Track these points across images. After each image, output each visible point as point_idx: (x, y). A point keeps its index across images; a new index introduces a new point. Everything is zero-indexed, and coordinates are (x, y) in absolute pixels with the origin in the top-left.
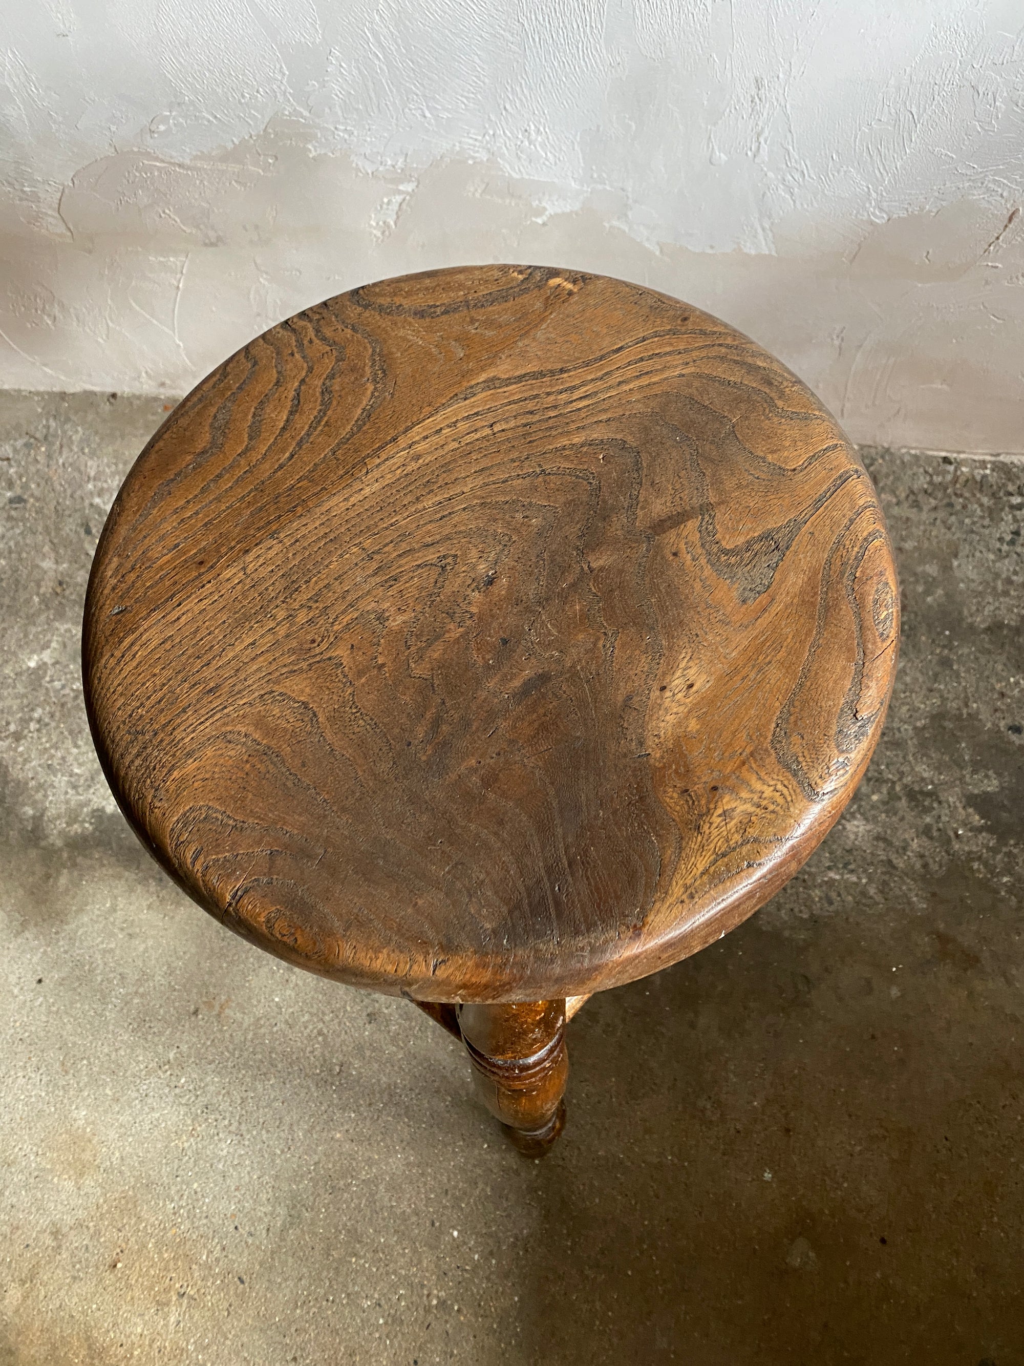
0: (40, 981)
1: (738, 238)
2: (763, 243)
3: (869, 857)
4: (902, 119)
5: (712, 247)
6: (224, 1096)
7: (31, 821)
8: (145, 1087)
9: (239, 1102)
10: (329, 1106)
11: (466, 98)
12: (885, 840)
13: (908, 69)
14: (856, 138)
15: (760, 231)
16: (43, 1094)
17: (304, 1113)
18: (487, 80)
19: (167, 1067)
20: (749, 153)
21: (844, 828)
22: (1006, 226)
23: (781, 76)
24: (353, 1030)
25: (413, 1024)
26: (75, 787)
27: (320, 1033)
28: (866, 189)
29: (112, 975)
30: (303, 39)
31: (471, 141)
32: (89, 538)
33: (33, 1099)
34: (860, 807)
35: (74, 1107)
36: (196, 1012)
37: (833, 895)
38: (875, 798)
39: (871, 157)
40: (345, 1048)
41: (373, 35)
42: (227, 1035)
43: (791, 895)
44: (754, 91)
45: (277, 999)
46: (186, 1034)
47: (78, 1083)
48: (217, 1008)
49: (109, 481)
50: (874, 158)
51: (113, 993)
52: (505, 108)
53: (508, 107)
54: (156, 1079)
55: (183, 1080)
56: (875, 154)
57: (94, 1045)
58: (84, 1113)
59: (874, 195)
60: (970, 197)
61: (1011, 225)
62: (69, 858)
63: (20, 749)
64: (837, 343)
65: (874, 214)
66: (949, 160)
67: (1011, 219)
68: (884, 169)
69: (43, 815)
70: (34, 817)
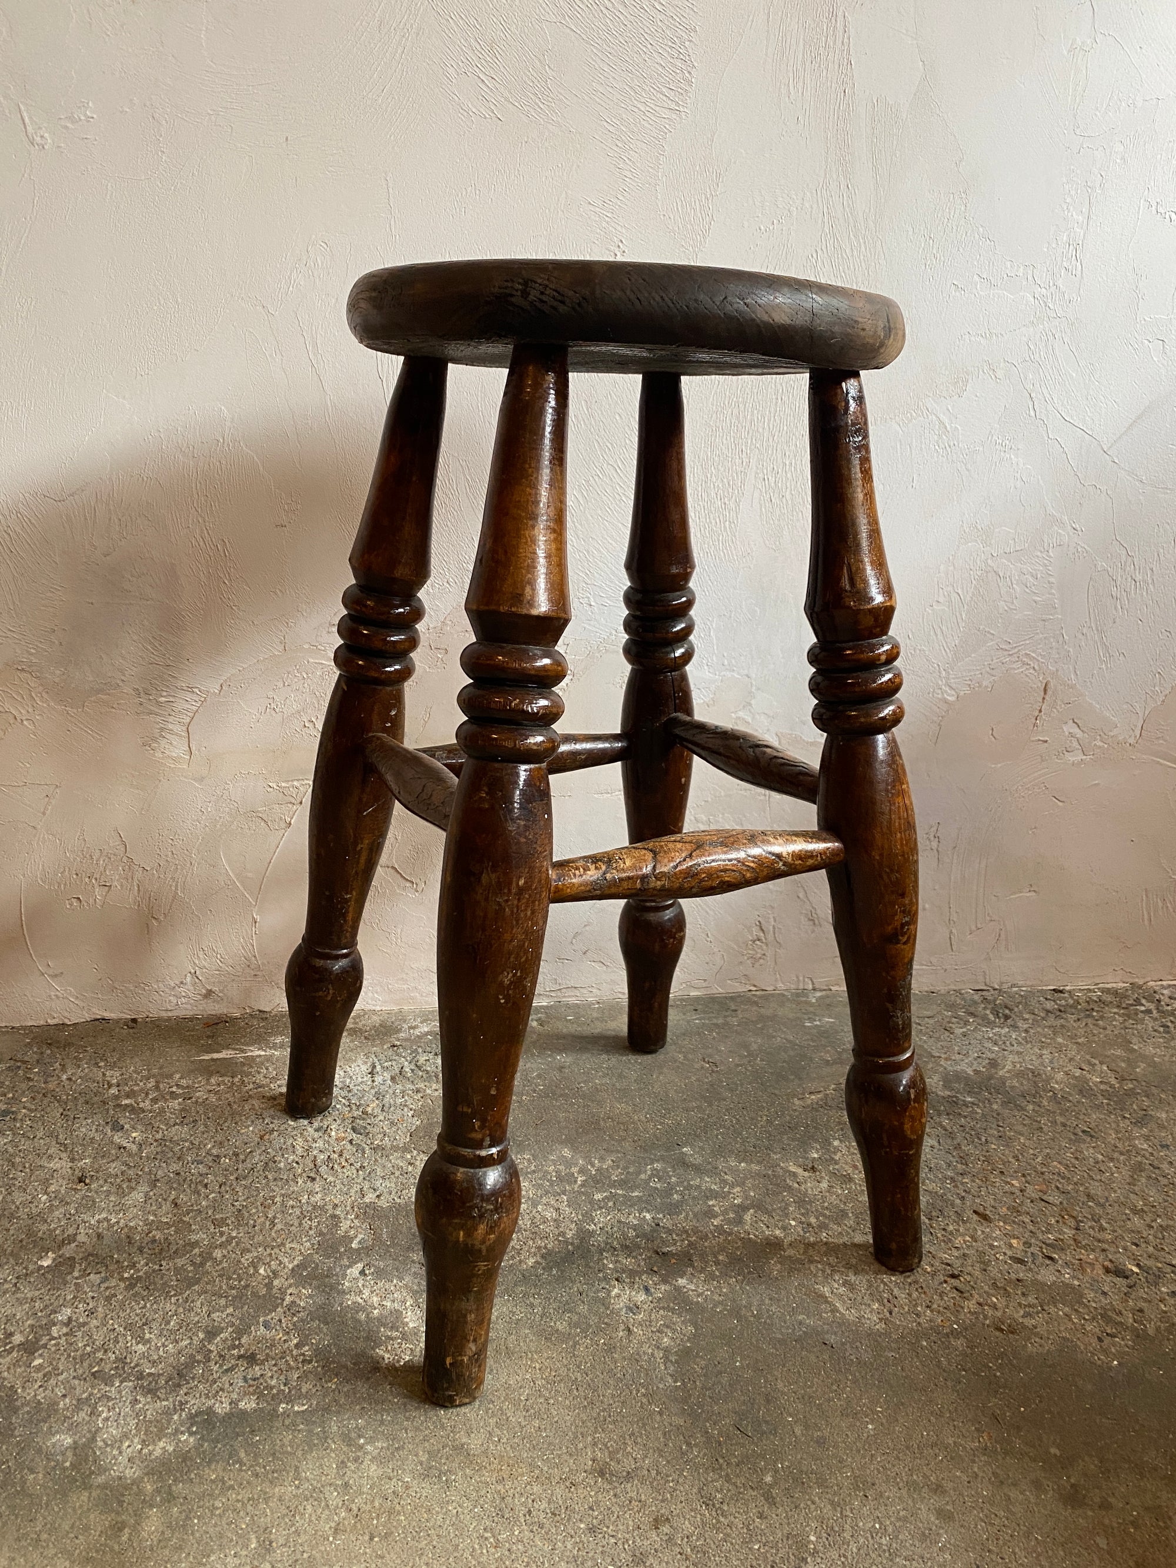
4: (953, 600)
7: (69, 1454)
13: (950, 557)
14: (923, 618)
22: (1044, 698)
26: (151, 1392)
28: (937, 668)
32: (120, 1134)
39: (936, 635)
50: (939, 637)
56: (939, 632)
59: (944, 673)
60: (1012, 671)
61: (1047, 697)
62: (158, 1491)
63: (36, 1362)
64: (934, 844)
65: (946, 692)
66: (991, 637)
67: (1045, 690)
68: (948, 647)
69: (93, 1439)
70: (75, 1446)
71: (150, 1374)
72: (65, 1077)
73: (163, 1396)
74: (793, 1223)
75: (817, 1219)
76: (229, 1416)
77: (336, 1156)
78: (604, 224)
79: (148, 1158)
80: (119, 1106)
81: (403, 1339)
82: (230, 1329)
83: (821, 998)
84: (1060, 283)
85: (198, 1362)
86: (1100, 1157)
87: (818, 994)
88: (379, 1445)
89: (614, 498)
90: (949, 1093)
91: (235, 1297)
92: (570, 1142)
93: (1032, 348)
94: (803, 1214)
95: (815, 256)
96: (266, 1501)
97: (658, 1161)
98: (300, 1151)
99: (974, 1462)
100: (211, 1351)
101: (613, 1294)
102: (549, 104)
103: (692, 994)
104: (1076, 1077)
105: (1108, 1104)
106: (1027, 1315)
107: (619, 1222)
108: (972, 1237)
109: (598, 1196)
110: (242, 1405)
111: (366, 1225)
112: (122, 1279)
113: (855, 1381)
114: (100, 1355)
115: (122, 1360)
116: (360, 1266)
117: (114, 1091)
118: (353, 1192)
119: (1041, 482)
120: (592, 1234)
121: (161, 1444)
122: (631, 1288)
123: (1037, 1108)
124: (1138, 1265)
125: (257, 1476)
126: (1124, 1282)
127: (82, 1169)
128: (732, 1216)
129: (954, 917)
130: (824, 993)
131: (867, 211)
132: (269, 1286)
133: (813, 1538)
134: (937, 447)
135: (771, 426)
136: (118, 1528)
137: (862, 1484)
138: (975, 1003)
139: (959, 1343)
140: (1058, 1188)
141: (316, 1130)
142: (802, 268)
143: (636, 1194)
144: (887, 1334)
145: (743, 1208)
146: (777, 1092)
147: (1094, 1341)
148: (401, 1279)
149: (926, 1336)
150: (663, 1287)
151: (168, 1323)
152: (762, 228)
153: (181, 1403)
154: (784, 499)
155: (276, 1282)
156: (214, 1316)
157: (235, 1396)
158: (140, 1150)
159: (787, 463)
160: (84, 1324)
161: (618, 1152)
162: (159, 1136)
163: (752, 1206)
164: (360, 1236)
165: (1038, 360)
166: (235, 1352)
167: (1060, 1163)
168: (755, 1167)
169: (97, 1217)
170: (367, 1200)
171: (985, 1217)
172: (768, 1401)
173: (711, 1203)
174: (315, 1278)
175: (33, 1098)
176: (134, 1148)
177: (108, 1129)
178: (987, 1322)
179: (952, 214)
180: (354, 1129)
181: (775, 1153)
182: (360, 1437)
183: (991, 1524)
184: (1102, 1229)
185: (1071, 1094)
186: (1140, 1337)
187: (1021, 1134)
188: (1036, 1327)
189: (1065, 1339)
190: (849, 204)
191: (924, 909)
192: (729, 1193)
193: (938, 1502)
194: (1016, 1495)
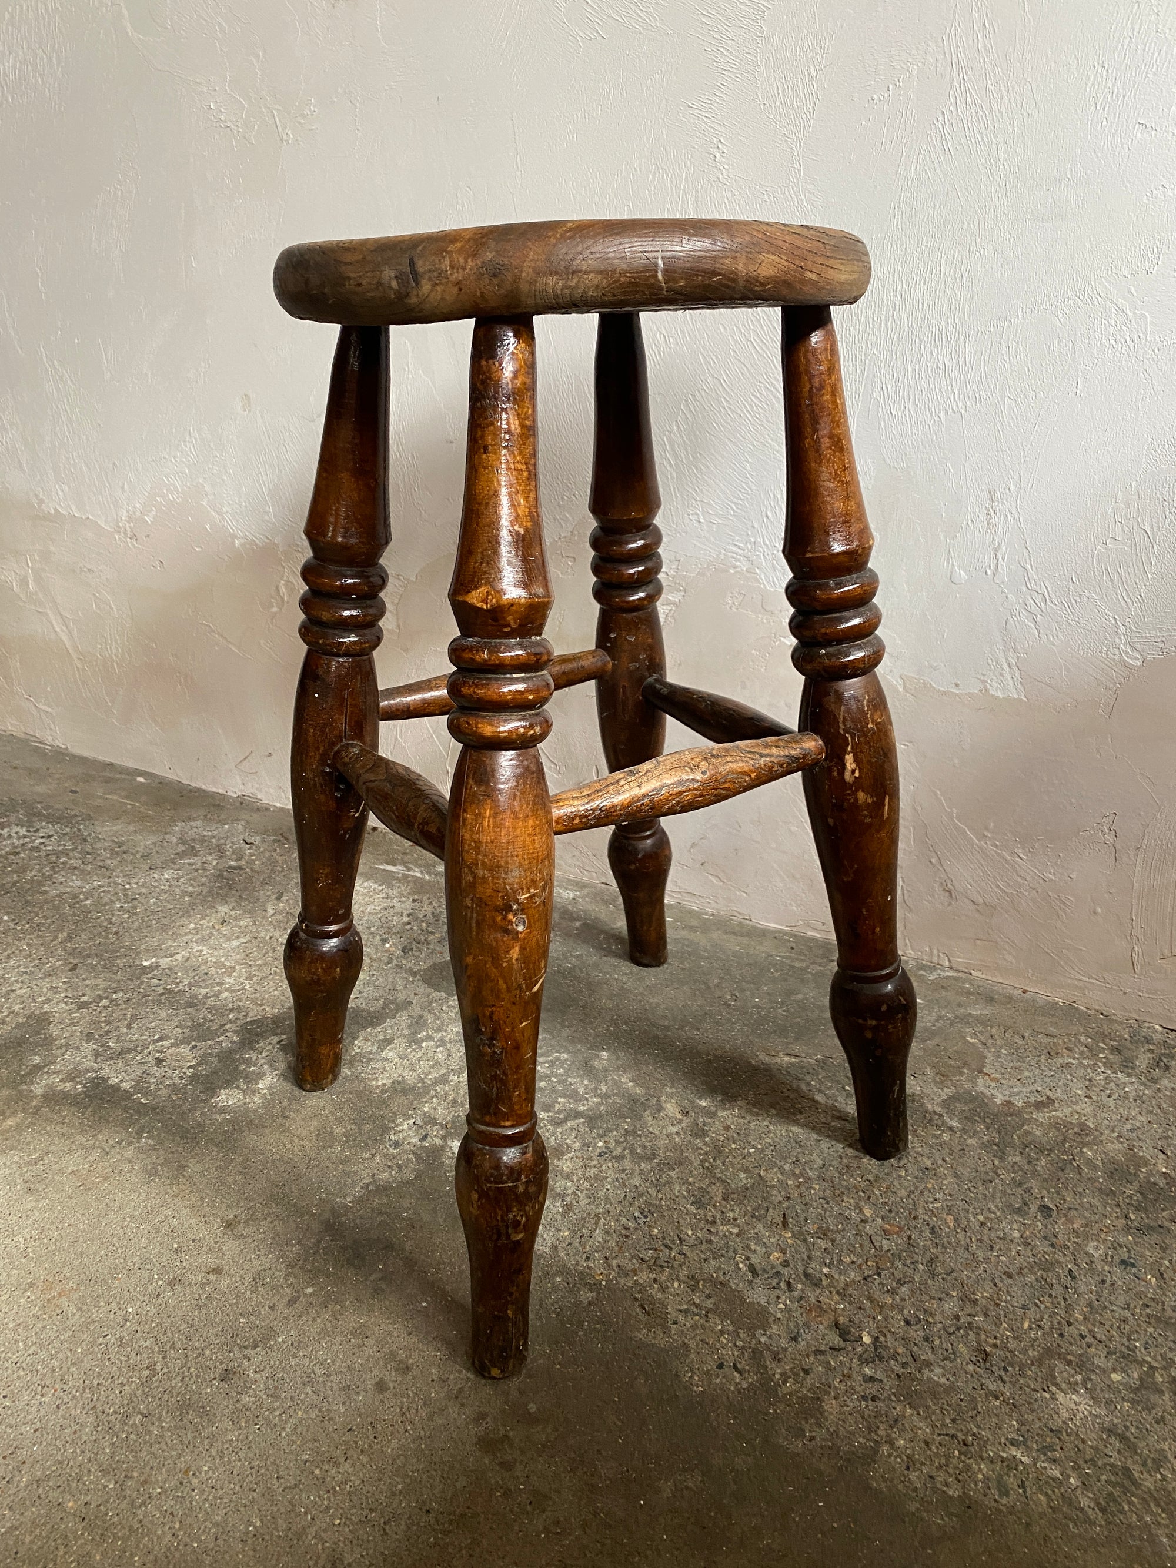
1: (984, 675)
2: (1011, 683)
3: (1089, 1451)
4: (1137, 538)
5: (957, 685)
7: (30, 1068)
10: (89, 1461)
11: (735, 503)
12: (1123, 1438)
13: (1134, 484)
14: (1093, 558)
15: (1005, 666)
18: (754, 488)
20: (988, 571)
21: (1054, 1398)
23: (1012, 488)
24: (193, 1379)
25: (277, 1404)
26: (98, 1056)
28: (1113, 622)
31: (734, 549)
34: (1086, 1379)
37: (1011, 1481)
38: (1116, 1377)
39: (1112, 581)
41: (670, 443)
43: (937, 1455)
44: (988, 504)
45: (130, 1309)
48: (54, 1293)
50: (1116, 582)
52: (767, 516)
53: (769, 514)
56: (1115, 578)
59: (1123, 628)
62: (35, 1107)
63: (75, 1015)
64: (1110, 838)
65: (1126, 653)
68: (1128, 596)
69: (47, 1066)
70: (36, 1065)
71: (109, 1046)
73: (99, 1060)
74: (600, 1144)
76: (111, 1087)
78: (703, 126)
81: (244, 1091)
82: (172, 1041)
83: (946, 978)
85: (136, 1051)
86: (1016, 1235)
87: (951, 974)
94: (617, 1142)
95: (941, 119)
96: (67, 1139)
100: (148, 1048)
102: (648, 9)
103: (809, 933)
104: (1135, 1155)
105: (1129, 1196)
108: (741, 1231)
110: (123, 1084)
114: (103, 1025)
115: (108, 1032)
121: (67, 1084)
122: (417, 1130)
123: (1022, 1163)
124: (876, 1339)
125: (81, 1124)
126: (837, 1341)
127: (230, 917)
128: (561, 1116)
129: (1138, 932)
130: (960, 974)
132: (223, 1026)
133: (280, 1339)
134: (1115, 342)
135: (889, 327)
138: (1148, 1041)
139: (586, 1296)
140: (909, 1238)
142: (925, 136)
144: (540, 1257)
145: (578, 1115)
146: (755, 1041)
147: (711, 1365)
149: (566, 1275)
150: (437, 1141)
151: (152, 1023)
152: (875, 97)
153: (101, 1068)
155: (229, 1026)
156: (176, 1030)
157: (127, 1078)
158: (272, 916)
159: (910, 369)
160: (118, 1005)
163: (587, 1117)
166: (158, 1054)
167: (955, 1219)
168: (637, 1090)
169: (200, 948)
173: (561, 1101)
177: (273, 898)
178: (638, 1295)
180: (403, 949)
181: (672, 1087)
183: (404, 1414)
184: (893, 1292)
185: (1095, 1167)
186: (767, 1388)
187: (957, 1176)
188: (675, 1323)
189: (685, 1345)
190: (985, 46)
191: (1095, 913)
192: (587, 1099)
193: (391, 1377)
194: (453, 1411)
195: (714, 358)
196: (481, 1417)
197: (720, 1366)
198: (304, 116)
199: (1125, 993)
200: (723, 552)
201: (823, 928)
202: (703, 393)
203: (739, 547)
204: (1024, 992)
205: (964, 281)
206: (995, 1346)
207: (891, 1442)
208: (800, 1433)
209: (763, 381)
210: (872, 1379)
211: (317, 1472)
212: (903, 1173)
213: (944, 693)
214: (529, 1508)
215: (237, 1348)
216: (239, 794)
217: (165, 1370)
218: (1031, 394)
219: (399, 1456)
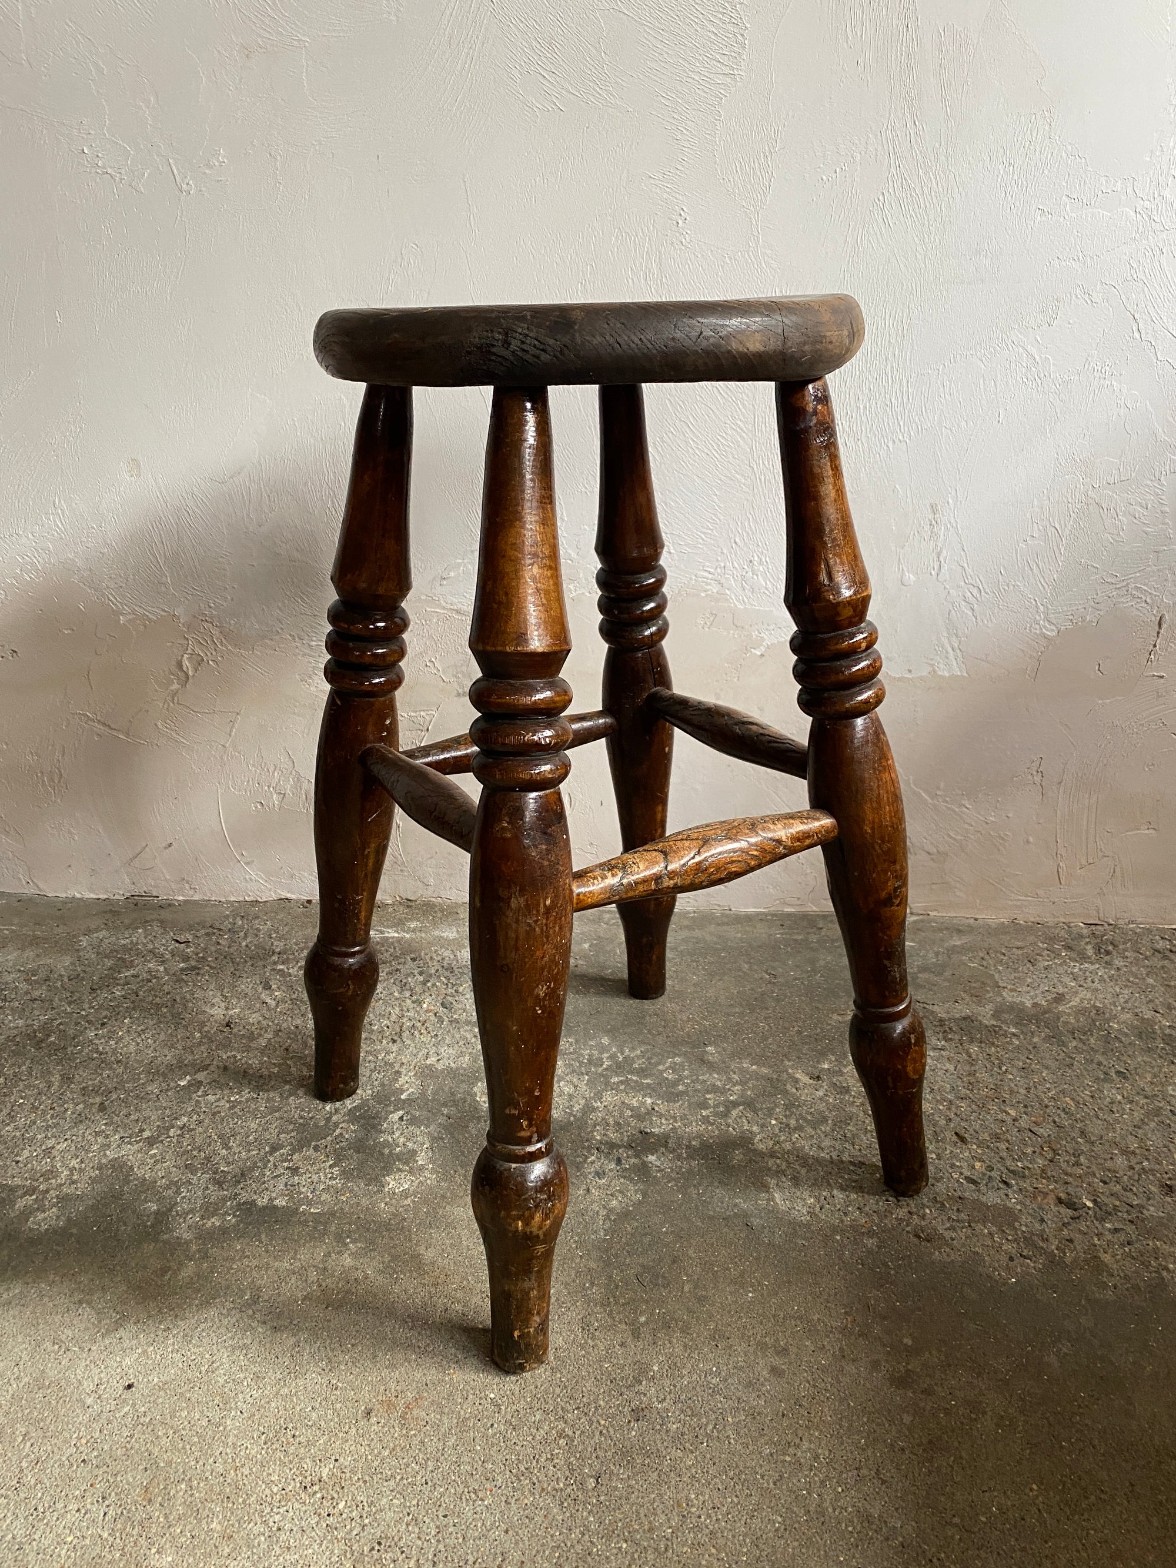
0: (130, 1386)
1: (932, 660)
2: (954, 663)
4: (1050, 534)
5: (910, 671)
6: (408, 1525)
7: (152, 1217)
8: (277, 1518)
9: (433, 1533)
10: (583, 1534)
11: (704, 533)
13: (1045, 491)
14: (1016, 553)
15: (950, 650)
16: (105, 1535)
17: (543, 1545)
18: (722, 518)
19: (316, 1488)
20: (933, 572)
22: (1158, 633)
23: (951, 501)
24: (611, 1430)
25: (704, 1420)
26: (219, 1184)
27: (561, 1435)
28: (1034, 603)
29: (242, 1376)
30: (584, 490)
31: (706, 574)
32: (267, 992)
33: (87, 1541)
35: (154, 1551)
36: (368, 1413)
39: (1032, 570)
40: (601, 1454)
42: (415, 1441)
44: (931, 516)
45: (492, 1396)
46: (350, 1442)
47: (166, 1516)
48: (401, 1410)
49: (296, 954)
50: (1035, 571)
51: (241, 1396)
52: (735, 543)
53: (737, 540)
54: (297, 1505)
55: (341, 1506)
56: (1034, 567)
57: (201, 1463)
58: (170, 1559)
59: (1042, 608)
60: (1121, 605)
61: (1162, 631)
62: (199, 1251)
63: (152, 1152)
64: (1037, 779)
65: (1045, 627)
66: (1095, 570)
67: (1160, 625)
68: (1045, 581)
69: (170, 1210)
70: (157, 1213)
71: (222, 1171)
72: (244, 944)
73: (225, 1187)
74: (773, 1122)
75: (797, 1121)
76: (265, 1208)
77: (420, 1024)
78: (665, 195)
79: (280, 1012)
80: (274, 970)
81: (409, 1172)
82: (288, 1148)
84: (1166, 193)
85: (258, 1167)
86: (1119, 1097)
88: (359, 1245)
89: (688, 452)
90: (995, 1023)
91: (300, 1124)
92: (612, 1032)
93: (1135, 266)
94: (786, 1116)
95: (881, 199)
96: (267, 1269)
97: (679, 1056)
98: (394, 1018)
99: (828, 1336)
100: (269, 1161)
101: (589, 1160)
102: (607, 88)
103: (786, 910)
104: (1143, 1019)
105: (1163, 1048)
106: (952, 1228)
107: (623, 1103)
108: (938, 1155)
109: (615, 1080)
110: (276, 1202)
111: (418, 1082)
112: (229, 1101)
113: (757, 1259)
114: (195, 1153)
115: (208, 1159)
116: (401, 1113)
117: (275, 958)
118: (421, 1054)
119: (1150, 408)
120: (594, 1109)
121: (213, 1220)
122: (607, 1157)
123: (1080, 1045)
124: (1095, 1201)
125: (267, 1251)
126: (1070, 1212)
127: (231, 1017)
128: (721, 1109)
129: (1062, 851)
130: (921, 917)
131: (937, 145)
132: (328, 1120)
133: (655, 1368)
134: (1025, 380)
136: (164, 1270)
137: (717, 1337)
138: (1082, 936)
139: (871, 1242)
140: (1055, 1122)
141: (413, 1002)
142: (868, 212)
143: (648, 1081)
144: (808, 1225)
145: (735, 1104)
146: (820, 1006)
147: (1004, 1259)
148: (427, 1126)
149: (842, 1232)
150: (633, 1160)
151: (248, 1137)
152: (824, 178)
153: (236, 1194)
154: (859, 443)
155: (335, 1118)
156: (282, 1136)
157: (274, 1195)
158: (277, 1006)
159: (862, 407)
160: (192, 1130)
161: (649, 1044)
162: (294, 996)
163: (743, 1104)
164: (411, 1090)
165: (1144, 278)
166: (286, 1164)
167: (1072, 1099)
168: (764, 1070)
169: (229, 1054)
170: (428, 1062)
171: (963, 1139)
172: (674, 1262)
173: (708, 1096)
174: (364, 1118)
175: (216, 959)
176: (273, 1003)
177: (260, 989)
178: (908, 1229)
179: (1035, 135)
180: (442, 1004)
181: (789, 1060)
182: (348, 1237)
183: (814, 1386)
184: (1077, 1164)
185: (1126, 1035)
186: (1054, 1262)
187: (1047, 1068)
188: (953, 1240)
189: (976, 1253)
190: (917, 141)
191: (1028, 842)
192: (729, 1090)
193: (777, 1361)
194: (851, 1368)
195: (681, 403)
196: (875, 1365)
197: (1011, 1259)
198: (210, 167)
199: (1054, 903)
200: (694, 577)
201: (798, 903)
202: (670, 435)
203: (709, 572)
204: (976, 919)
205: (905, 332)
206: (1170, 1179)
207: (1167, 1269)
208: (1105, 1287)
209: (728, 422)
210: (1116, 1230)
211: (788, 1459)
212: (1010, 1076)
213: (900, 679)
214: (973, 1416)
215: (624, 1390)
216: (127, 895)
217: (578, 1433)
218: (963, 424)
219: (840, 1419)
